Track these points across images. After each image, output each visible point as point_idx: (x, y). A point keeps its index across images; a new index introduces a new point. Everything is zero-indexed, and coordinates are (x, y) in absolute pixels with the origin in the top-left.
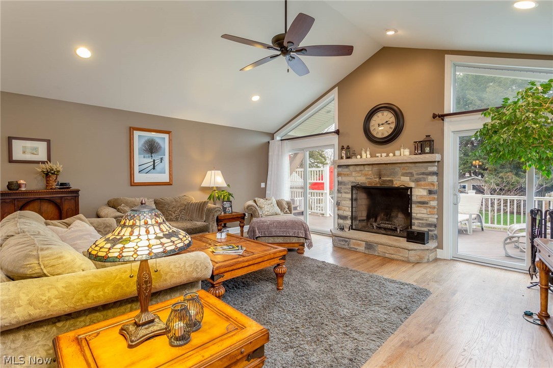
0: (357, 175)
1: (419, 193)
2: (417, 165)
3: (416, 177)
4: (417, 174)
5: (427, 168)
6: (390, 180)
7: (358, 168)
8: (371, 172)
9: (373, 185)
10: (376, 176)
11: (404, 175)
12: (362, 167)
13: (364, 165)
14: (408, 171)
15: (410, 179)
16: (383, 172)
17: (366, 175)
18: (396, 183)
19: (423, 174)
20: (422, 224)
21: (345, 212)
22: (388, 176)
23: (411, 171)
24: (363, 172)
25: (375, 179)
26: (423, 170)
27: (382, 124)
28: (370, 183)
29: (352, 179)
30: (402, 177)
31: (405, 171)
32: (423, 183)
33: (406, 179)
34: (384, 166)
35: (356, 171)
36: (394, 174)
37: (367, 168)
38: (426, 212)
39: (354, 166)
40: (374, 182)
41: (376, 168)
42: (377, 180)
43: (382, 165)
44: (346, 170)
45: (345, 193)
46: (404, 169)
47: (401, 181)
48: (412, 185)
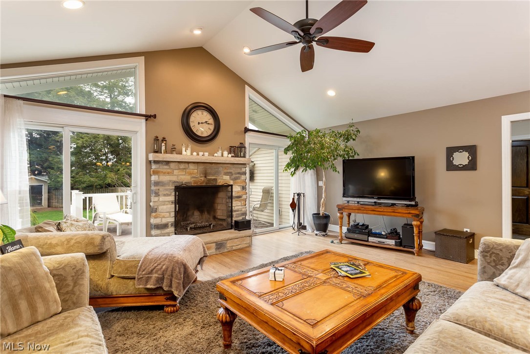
0: (180, 173)
1: (236, 189)
2: (235, 166)
3: (234, 176)
4: (236, 174)
5: (241, 169)
6: (214, 179)
7: (182, 166)
8: (196, 170)
9: (199, 184)
10: (202, 175)
11: (226, 174)
12: (186, 165)
13: (188, 163)
14: (228, 171)
15: (230, 178)
16: (209, 171)
17: (190, 174)
18: (220, 182)
19: (239, 173)
20: (239, 214)
21: (163, 219)
22: (213, 175)
23: (231, 171)
24: (187, 170)
25: (201, 178)
26: (239, 171)
27: (202, 123)
28: (195, 182)
29: (174, 178)
30: (224, 176)
31: (226, 171)
32: (239, 181)
33: (227, 178)
34: (209, 165)
35: (180, 169)
36: (217, 173)
37: (191, 166)
38: (240, 204)
39: (177, 164)
40: (199, 181)
41: (201, 167)
42: (203, 179)
43: (207, 165)
44: (166, 167)
45: (165, 195)
46: (225, 169)
47: (224, 179)
48: (231, 183)
